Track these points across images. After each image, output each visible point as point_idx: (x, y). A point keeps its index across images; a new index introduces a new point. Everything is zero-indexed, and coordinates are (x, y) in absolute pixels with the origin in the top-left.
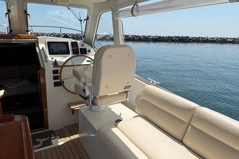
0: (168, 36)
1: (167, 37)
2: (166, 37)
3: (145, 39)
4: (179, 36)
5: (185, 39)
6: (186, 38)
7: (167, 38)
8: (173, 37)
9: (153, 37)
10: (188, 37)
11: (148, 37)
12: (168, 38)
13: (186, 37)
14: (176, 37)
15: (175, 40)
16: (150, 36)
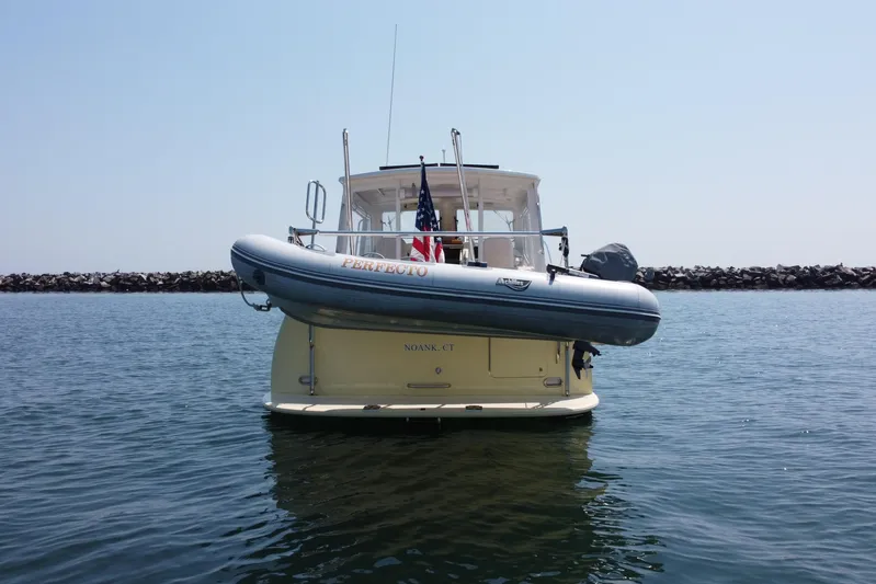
0: (752, 269)
1: (747, 272)
2: (743, 272)
3: (654, 280)
4: (798, 267)
5: (828, 278)
6: (828, 274)
7: (746, 276)
8: (774, 272)
9: (690, 275)
10: (837, 268)
11: (665, 272)
12: (754, 275)
13: (832, 269)
14: (786, 269)
15: (784, 280)
16: (675, 271)
